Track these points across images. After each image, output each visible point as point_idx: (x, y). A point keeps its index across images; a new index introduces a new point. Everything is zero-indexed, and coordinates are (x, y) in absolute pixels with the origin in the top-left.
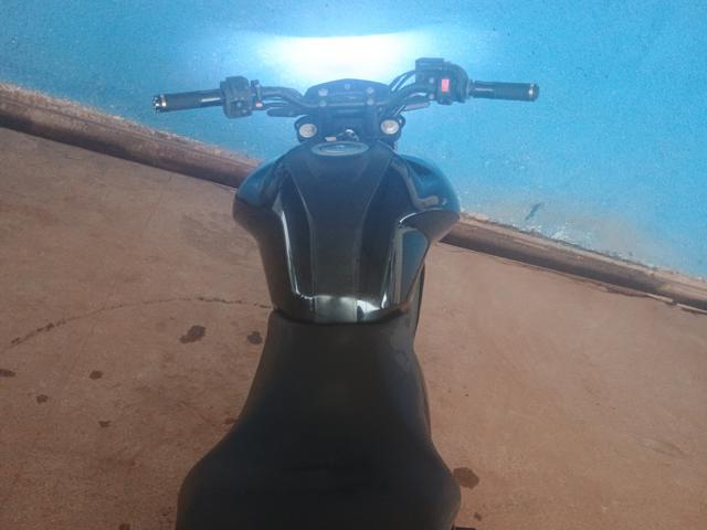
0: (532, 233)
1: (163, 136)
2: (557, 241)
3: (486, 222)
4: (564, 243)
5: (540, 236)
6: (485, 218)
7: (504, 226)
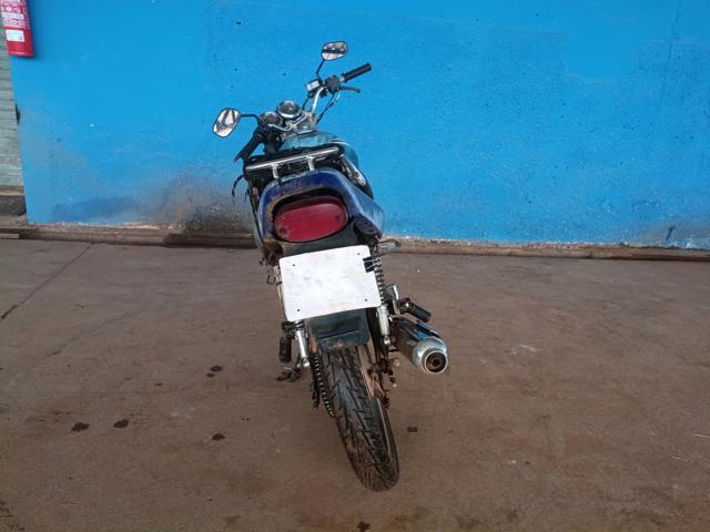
0: (673, 248)
1: (435, 242)
2: (689, 249)
3: (643, 248)
4: (694, 250)
5: (678, 248)
6: (642, 245)
7: (654, 247)
